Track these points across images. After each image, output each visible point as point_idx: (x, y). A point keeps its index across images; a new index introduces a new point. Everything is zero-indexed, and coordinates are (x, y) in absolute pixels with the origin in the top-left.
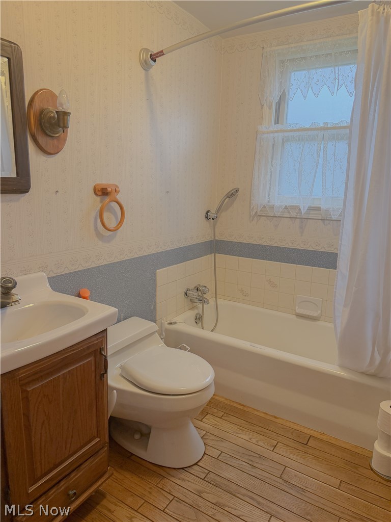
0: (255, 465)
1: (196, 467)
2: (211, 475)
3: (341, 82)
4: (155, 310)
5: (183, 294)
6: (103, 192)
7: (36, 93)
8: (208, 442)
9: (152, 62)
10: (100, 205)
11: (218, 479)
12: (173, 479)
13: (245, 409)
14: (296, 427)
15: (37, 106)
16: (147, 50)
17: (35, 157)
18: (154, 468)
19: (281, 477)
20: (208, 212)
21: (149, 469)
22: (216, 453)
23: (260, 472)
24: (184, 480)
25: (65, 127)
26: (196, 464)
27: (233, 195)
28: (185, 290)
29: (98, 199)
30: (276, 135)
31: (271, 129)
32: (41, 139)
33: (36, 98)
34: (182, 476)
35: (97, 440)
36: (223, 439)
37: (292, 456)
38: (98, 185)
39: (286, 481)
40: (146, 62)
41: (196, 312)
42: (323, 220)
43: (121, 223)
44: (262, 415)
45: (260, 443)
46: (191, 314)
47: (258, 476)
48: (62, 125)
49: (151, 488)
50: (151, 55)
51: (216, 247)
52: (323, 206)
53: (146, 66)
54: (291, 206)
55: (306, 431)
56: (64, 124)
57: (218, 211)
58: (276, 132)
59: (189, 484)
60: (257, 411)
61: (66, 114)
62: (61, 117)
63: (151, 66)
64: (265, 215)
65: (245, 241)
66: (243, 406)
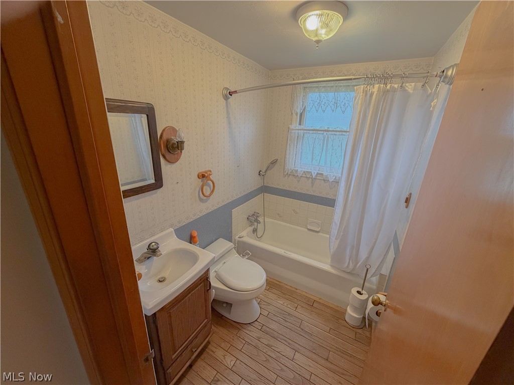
0: (286, 320)
1: (256, 323)
2: (264, 327)
3: (338, 105)
4: (231, 231)
5: (247, 218)
6: (202, 176)
7: (164, 130)
8: (262, 306)
9: (230, 96)
10: (202, 183)
11: (268, 329)
12: (244, 330)
13: (281, 284)
14: (307, 295)
15: (165, 137)
16: (227, 89)
17: (165, 166)
18: (235, 324)
19: (300, 327)
20: (260, 171)
21: (232, 324)
22: (266, 313)
23: (289, 324)
24: (250, 331)
25: (182, 149)
26: (256, 320)
27: (274, 163)
28: (247, 217)
29: (200, 180)
30: (300, 131)
31: (297, 128)
32: (168, 156)
33: (164, 134)
34: (249, 329)
35: (206, 320)
36: (269, 304)
37: (305, 314)
38: (200, 173)
39: (302, 329)
40: (226, 96)
41: (253, 227)
42: (324, 180)
43: (213, 191)
44: (289, 288)
45: (289, 306)
46: (251, 229)
47: (288, 327)
48: (180, 149)
49: (233, 337)
50: (229, 93)
51: (265, 189)
52: (325, 174)
53: (226, 98)
54: (306, 171)
55: (312, 297)
56: (181, 148)
57: (266, 171)
58: (300, 130)
59: (252, 333)
60: (287, 285)
61: (182, 142)
62: (179, 145)
63: (229, 98)
64: (293, 174)
65: (280, 188)
66: (280, 282)
